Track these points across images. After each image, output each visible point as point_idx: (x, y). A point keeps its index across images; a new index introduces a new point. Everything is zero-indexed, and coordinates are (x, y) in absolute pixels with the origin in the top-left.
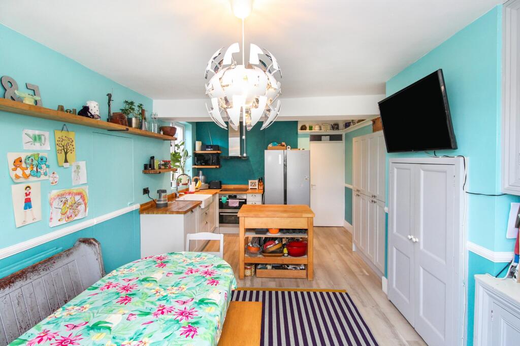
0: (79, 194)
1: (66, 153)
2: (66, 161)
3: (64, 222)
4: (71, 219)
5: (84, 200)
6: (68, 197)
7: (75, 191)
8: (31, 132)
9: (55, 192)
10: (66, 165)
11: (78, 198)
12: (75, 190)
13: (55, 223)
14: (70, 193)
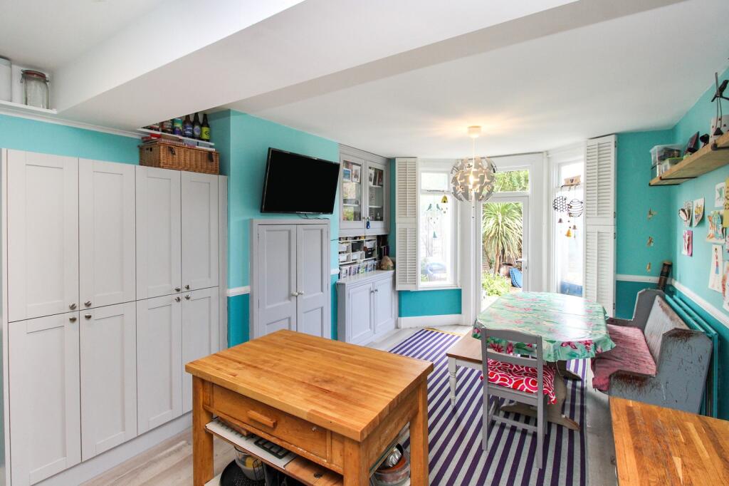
8: (719, 186)
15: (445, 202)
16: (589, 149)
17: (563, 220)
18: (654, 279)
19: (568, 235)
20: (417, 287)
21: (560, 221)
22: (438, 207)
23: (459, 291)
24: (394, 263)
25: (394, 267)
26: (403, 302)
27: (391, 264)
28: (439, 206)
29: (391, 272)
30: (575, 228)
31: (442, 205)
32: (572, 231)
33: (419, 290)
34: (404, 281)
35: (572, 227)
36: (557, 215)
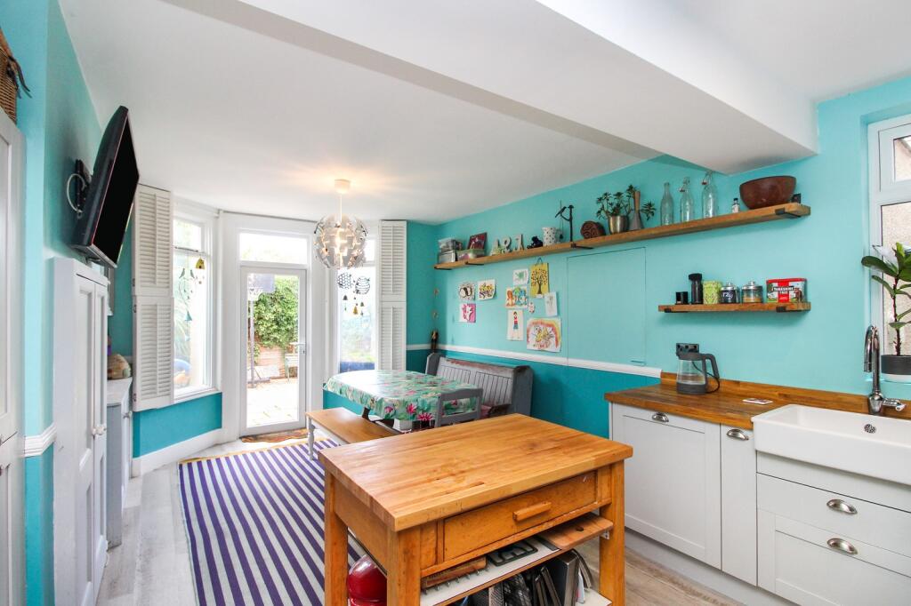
0: (550, 326)
1: (540, 285)
2: (540, 292)
3: (536, 348)
4: (542, 348)
5: (556, 333)
6: (542, 327)
7: (546, 322)
8: (518, 271)
9: (531, 320)
10: (540, 296)
11: (549, 329)
12: (547, 320)
13: (530, 346)
14: (542, 323)
15: (200, 267)
16: (383, 230)
17: (348, 298)
18: (426, 346)
19: (356, 312)
20: (172, 399)
21: (345, 298)
22: (192, 274)
23: (219, 395)
24: (132, 365)
25: (133, 374)
26: (142, 429)
27: (126, 366)
28: (194, 272)
29: (128, 381)
30: (362, 305)
31: (197, 272)
32: (360, 309)
33: (176, 402)
34: (152, 391)
35: (359, 305)
36: (341, 292)
